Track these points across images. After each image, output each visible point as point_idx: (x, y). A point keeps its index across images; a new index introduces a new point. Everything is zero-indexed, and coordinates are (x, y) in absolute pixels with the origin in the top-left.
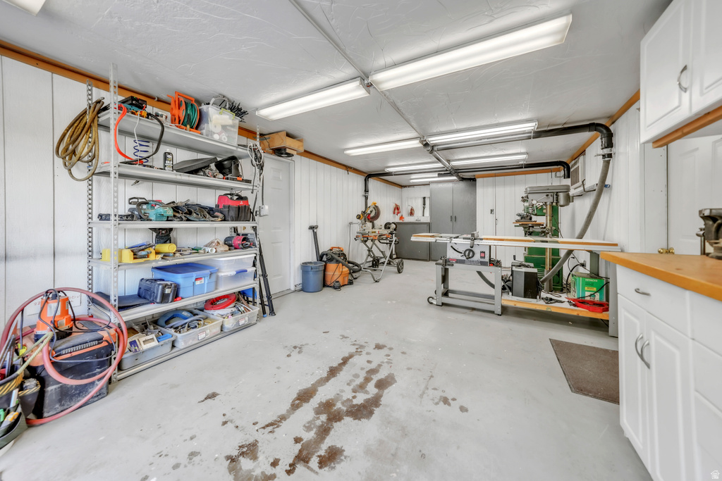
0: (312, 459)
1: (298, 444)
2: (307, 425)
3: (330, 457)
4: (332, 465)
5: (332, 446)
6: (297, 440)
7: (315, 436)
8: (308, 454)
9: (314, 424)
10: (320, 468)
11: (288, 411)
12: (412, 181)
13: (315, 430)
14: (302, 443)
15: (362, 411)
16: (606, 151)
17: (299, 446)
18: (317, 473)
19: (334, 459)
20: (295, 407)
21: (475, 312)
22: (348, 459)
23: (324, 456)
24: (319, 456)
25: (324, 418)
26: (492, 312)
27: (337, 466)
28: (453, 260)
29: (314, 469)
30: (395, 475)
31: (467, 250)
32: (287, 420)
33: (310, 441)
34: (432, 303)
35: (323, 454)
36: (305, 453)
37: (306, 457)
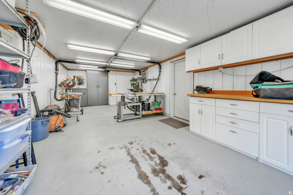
0: (181, 186)
1: (172, 188)
2: (163, 182)
3: (182, 180)
4: (185, 180)
5: (177, 177)
6: (170, 188)
7: (170, 181)
8: (178, 186)
9: (163, 179)
10: (186, 184)
11: (150, 187)
12: (80, 68)
13: (167, 180)
14: (172, 187)
15: (164, 163)
16: (160, 70)
17: (173, 189)
18: (188, 186)
19: (183, 179)
20: (149, 183)
21: (134, 120)
22: (184, 175)
23: (181, 181)
24: (181, 183)
25: (161, 175)
26: (139, 118)
27: (186, 179)
28: (127, 102)
29: (186, 186)
30: (193, 167)
31: (132, 98)
32: (155, 188)
33: (172, 184)
34: (119, 122)
35: (180, 182)
36: (177, 187)
37: (180, 187)
